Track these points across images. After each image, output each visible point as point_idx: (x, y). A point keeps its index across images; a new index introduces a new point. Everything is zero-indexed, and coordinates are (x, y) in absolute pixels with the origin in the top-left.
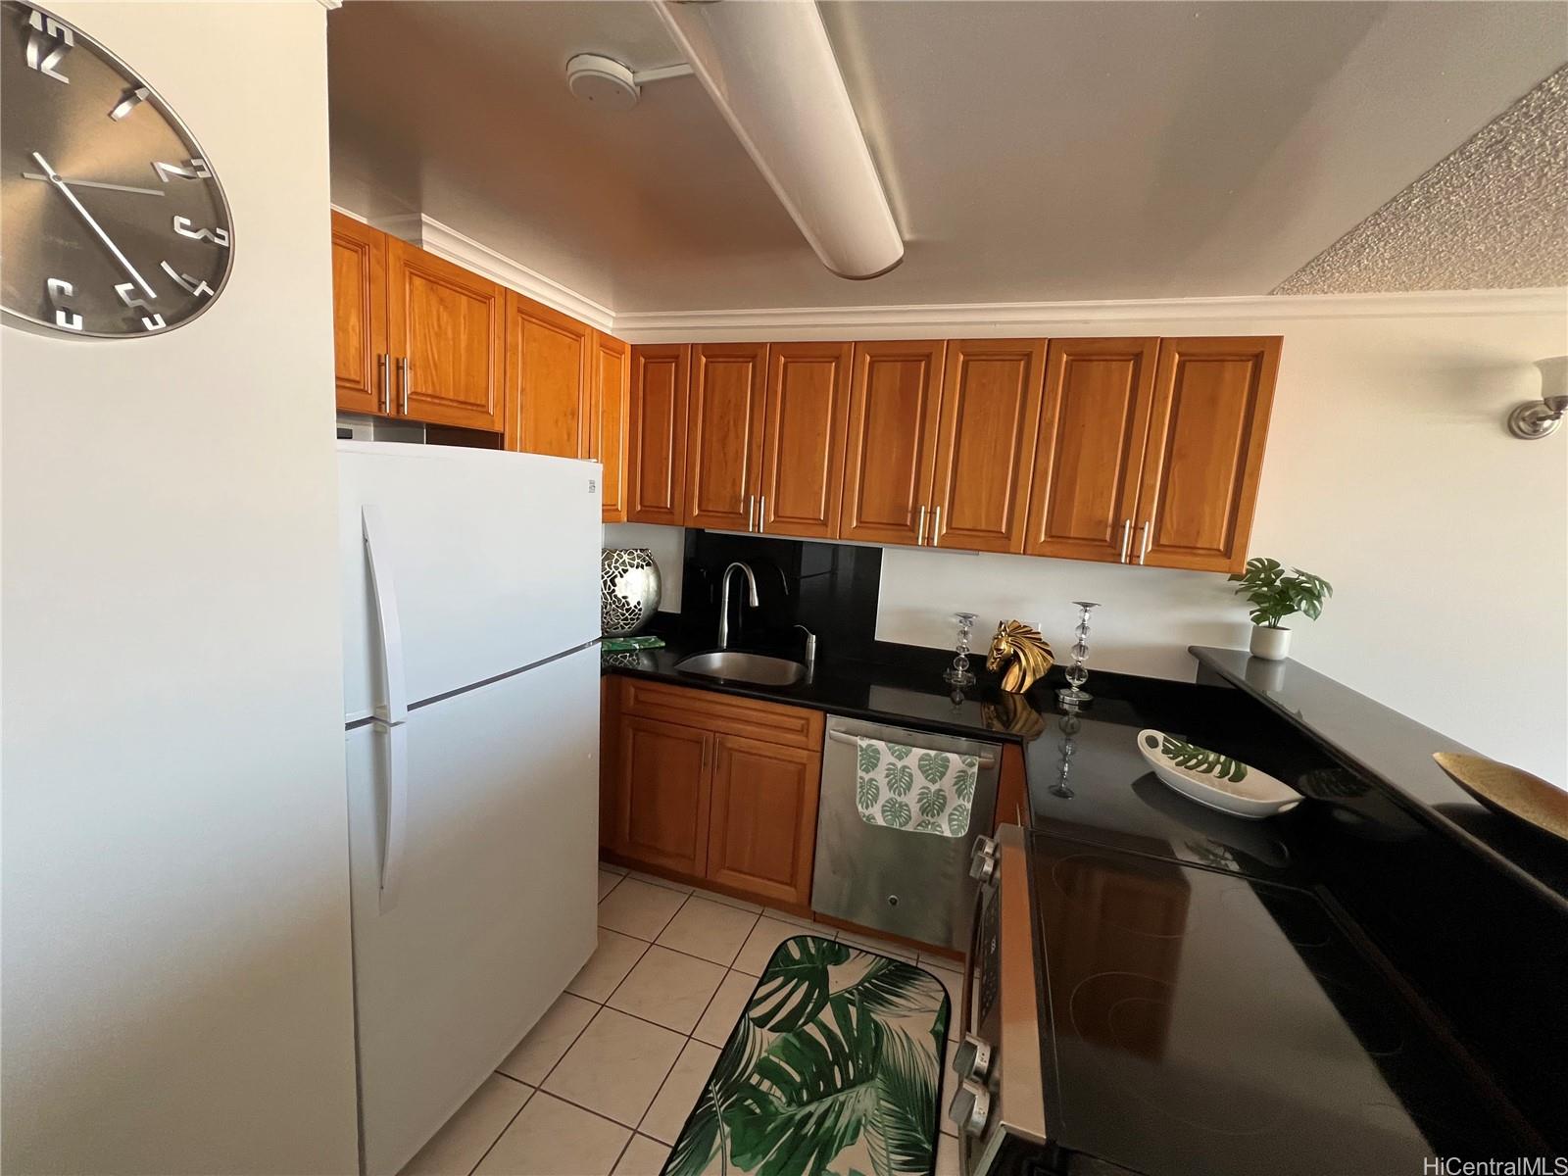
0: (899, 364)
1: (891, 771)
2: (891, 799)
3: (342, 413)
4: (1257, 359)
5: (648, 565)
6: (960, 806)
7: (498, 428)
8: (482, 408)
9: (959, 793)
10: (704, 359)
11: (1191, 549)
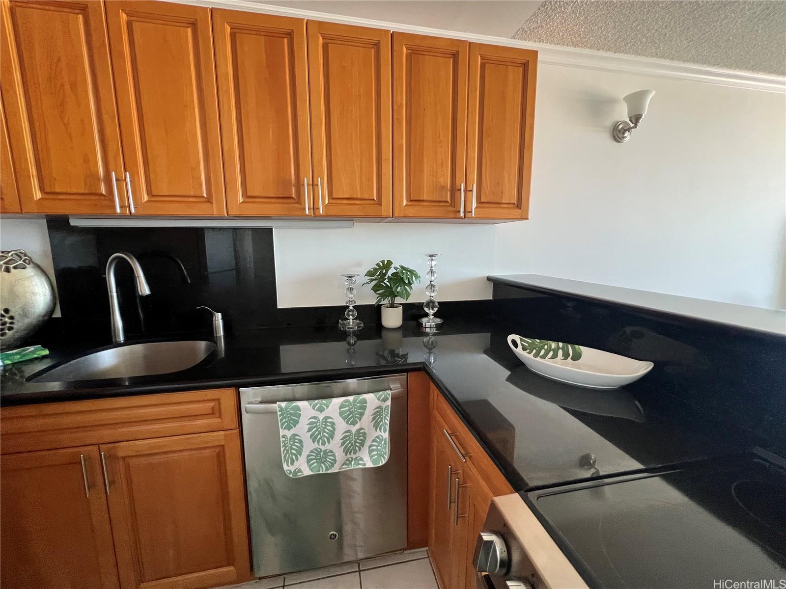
1: (312, 425)
2: (316, 449)
4: (525, 67)
6: (378, 437)
9: (376, 426)
11: (499, 204)
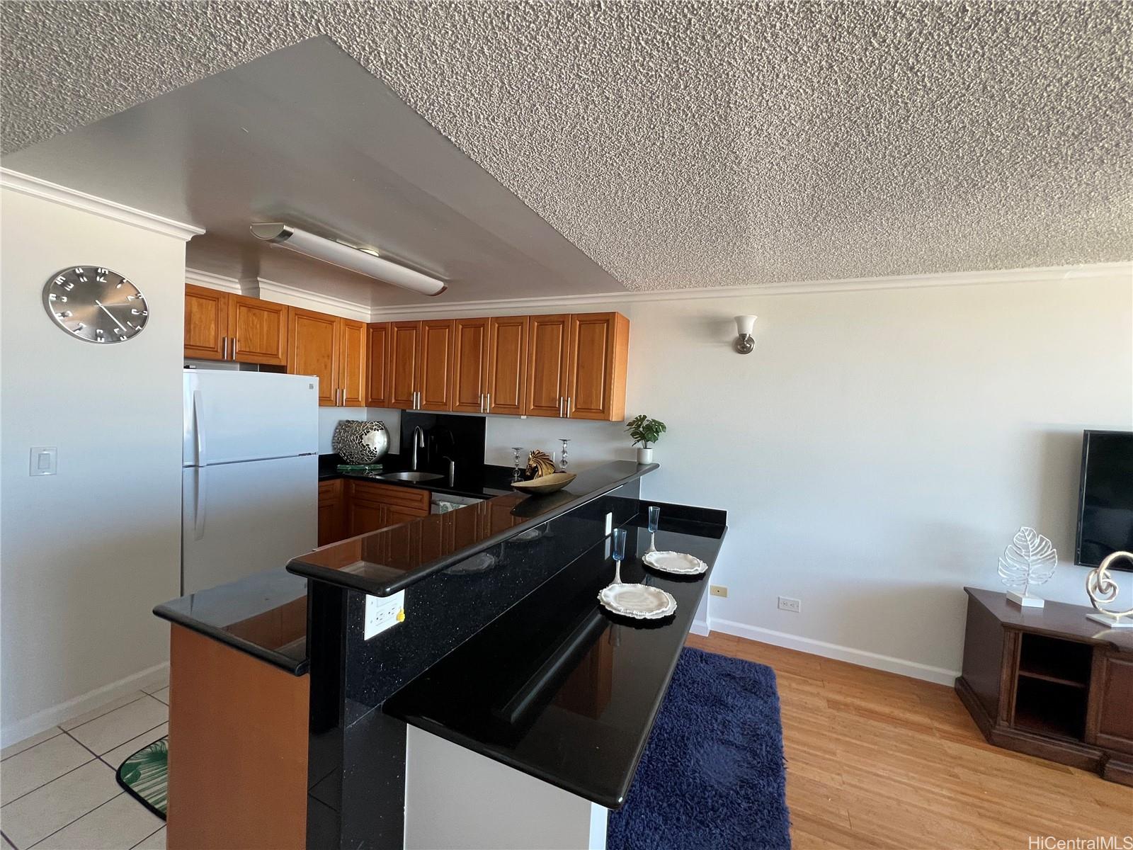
0: (473, 329)
3: (186, 358)
4: (608, 321)
5: (382, 429)
7: (283, 363)
8: (276, 356)
10: (396, 329)
11: (589, 410)
